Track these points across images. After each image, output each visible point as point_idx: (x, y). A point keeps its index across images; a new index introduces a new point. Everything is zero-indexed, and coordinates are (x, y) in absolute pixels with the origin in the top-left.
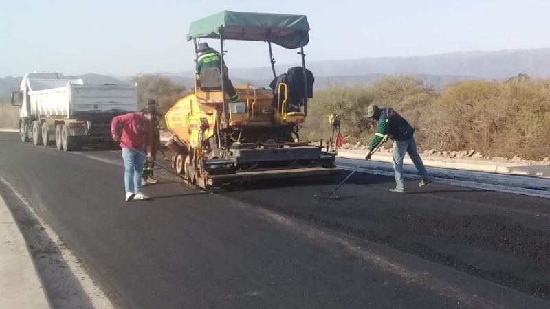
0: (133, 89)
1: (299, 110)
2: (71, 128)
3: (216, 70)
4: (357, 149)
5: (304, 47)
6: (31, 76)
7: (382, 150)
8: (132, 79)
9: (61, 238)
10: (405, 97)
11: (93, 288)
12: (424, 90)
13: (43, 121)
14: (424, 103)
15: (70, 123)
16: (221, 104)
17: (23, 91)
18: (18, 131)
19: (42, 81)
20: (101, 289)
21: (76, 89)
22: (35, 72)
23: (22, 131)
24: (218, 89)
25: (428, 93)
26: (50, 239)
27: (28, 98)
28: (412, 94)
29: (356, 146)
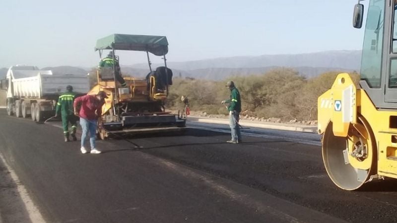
0: (86, 78)
1: (163, 92)
2: (42, 105)
3: (110, 69)
4: (246, 119)
5: (166, 55)
6: (14, 69)
7: (262, 120)
8: (91, 70)
9: (19, 178)
10: (286, 84)
11: (32, 207)
12: (299, 78)
13: (23, 100)
14: (299, 87)
15: (41, 102)
16: (114, 89)
17: (8, 79)
18: (5, 107)
19: (22, 72)
20: (37, 208)
21: (45, 78)
22: (17, 66)
23: (8, 107)
24: (112, 80)
25: (302, 80)
26: (12, 179)
27: (12, 84)
28: (291, 81)
29: (245, 117)
